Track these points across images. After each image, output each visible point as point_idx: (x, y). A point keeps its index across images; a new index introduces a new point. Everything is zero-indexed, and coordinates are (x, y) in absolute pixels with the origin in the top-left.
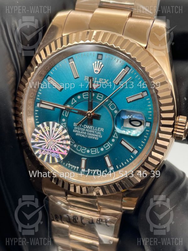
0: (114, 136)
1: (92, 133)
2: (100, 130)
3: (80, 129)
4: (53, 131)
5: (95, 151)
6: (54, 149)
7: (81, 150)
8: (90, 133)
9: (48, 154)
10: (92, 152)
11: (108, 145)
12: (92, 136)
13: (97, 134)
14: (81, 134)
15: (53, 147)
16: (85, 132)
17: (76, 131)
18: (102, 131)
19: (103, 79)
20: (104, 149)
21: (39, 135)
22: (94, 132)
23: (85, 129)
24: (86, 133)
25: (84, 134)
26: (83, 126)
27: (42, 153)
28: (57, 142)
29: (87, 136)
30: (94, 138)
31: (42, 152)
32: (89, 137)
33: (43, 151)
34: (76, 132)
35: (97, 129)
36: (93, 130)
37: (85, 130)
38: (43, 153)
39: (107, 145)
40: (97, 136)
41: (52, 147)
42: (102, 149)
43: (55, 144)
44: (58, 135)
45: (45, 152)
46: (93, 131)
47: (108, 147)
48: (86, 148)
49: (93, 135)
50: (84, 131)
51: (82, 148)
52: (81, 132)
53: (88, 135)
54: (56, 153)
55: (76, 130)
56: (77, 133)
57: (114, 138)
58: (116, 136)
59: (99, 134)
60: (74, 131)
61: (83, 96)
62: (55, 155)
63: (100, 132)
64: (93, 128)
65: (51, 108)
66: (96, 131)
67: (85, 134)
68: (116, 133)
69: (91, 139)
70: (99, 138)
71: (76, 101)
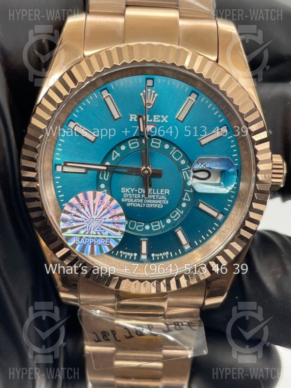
0: (184, 199)
1: (152, 199)
2: (164, 192)
3: (132, 195)
4: (94, 204)
5: (159, 225)
6: (100, 232)
7: (136, 227)
8: (149, 199)
9: (91, 242)
10: (154, 228)
11: (177, 213)
12: (152, 203)
13: (161, 200)
14: (135, 202)
15: (98, 229)
16: (141, 198)
17: (126, 200)
18: (167, 193)
19: (159, 116)
20: (172, 219)
21: (73, 214)
22: (156, 197)
23: (141, 194)
24: (142, 200)
25: (139, 203)
26: (136, 191)
27: (81, 242)
28: (103, 220)
29: (144, 205)
30: (156, 206)
31: (80, 240)
32: (148, 206)
33: (82, 239)
34: (127, 202)
35: (159, 192)
36: (153, 194)
37: (141, 196)
38: (83, 242)
39: (175, 213)
40: (160, 202)
41: (96, 230)
42: (168, 221)
43: (102, 225)
44: (104, 209)
45: (86, 239)
46: (154, 196)
47: (178, 216)
48: (143, 224)
49: (154, 201)
50: (139, 198)
51: (137, 224)
52: (135, 200)
53: (146, 203)
54: (104, 238)
55: (126, 198)
56: (129, 202)
57: (185, 202)
58: (187, 198)
59: (163, 199)
60: (123, 200)
61: (130, 145)
62: (103, 242)
63: (164, 195)
64: (152, 192)
65: (83, 171)
66: (158, 195)
67: (141, 203)
68: (186, 193)
69: (151, 208)
70: (164, 204)
71: (118, 154)
